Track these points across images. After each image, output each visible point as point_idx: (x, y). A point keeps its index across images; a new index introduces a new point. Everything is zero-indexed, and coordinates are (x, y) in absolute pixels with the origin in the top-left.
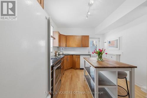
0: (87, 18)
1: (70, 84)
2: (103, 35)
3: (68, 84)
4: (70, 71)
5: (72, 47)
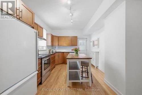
0: (72, 24)
1: (58, 73)
2: (90, 36)
3: (56, 73)
4: (61, 65)
5: (63, 46)
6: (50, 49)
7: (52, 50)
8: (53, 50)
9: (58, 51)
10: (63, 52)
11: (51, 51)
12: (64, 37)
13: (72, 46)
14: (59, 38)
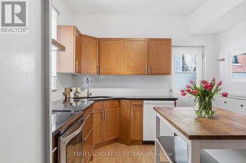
5: (118, 75)
6: (68, 86)
7: (74, 89)
8: (79, 90)
9: (97, 92)
10: (119, 99)
11: (72, 95)
12: (119, 39)
13: (151, 74)
14: (101, 44)
